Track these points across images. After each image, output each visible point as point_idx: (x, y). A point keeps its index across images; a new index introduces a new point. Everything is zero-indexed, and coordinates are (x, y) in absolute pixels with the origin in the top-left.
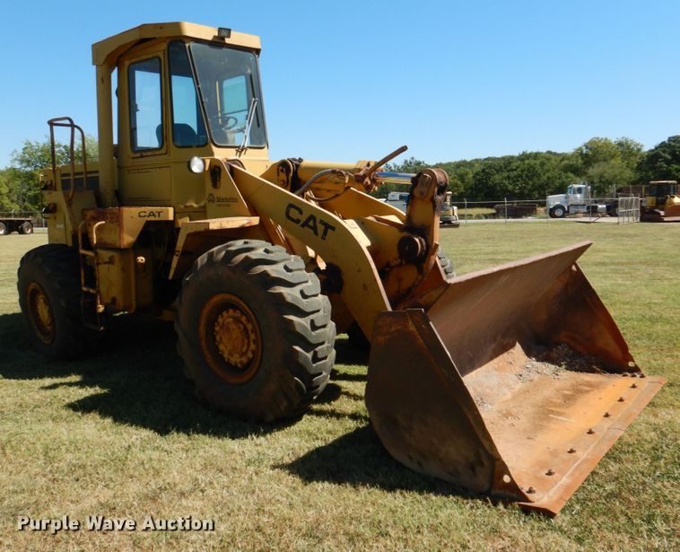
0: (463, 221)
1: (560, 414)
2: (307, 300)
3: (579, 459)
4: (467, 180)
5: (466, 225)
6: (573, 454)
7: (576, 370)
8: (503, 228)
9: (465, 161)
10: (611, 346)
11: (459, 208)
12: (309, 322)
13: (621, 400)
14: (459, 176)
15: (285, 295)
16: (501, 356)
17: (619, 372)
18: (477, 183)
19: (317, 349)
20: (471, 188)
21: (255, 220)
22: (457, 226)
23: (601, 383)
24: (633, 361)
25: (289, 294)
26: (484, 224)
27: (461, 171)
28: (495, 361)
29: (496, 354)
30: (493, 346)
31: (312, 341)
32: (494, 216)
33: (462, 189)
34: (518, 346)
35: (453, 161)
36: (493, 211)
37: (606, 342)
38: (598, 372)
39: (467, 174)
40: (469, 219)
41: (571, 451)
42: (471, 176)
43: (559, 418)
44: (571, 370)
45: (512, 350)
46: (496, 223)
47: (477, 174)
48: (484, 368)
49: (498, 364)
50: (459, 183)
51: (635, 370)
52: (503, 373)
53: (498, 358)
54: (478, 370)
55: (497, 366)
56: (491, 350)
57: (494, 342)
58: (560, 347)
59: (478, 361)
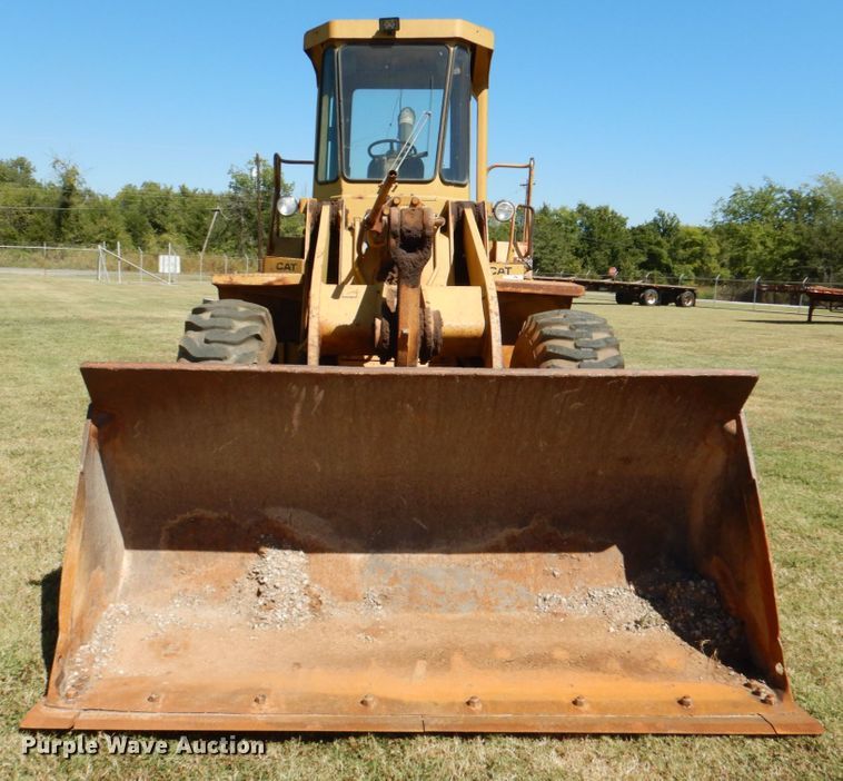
24: (783, 664)
34: (614, 553)
52: (506, 582)
53: (518, 556)
54: (435, 556)
55: (501, 566)
56: (501, 536)
57: (520, 527)
58: (691, 583)
59: (448, 543)
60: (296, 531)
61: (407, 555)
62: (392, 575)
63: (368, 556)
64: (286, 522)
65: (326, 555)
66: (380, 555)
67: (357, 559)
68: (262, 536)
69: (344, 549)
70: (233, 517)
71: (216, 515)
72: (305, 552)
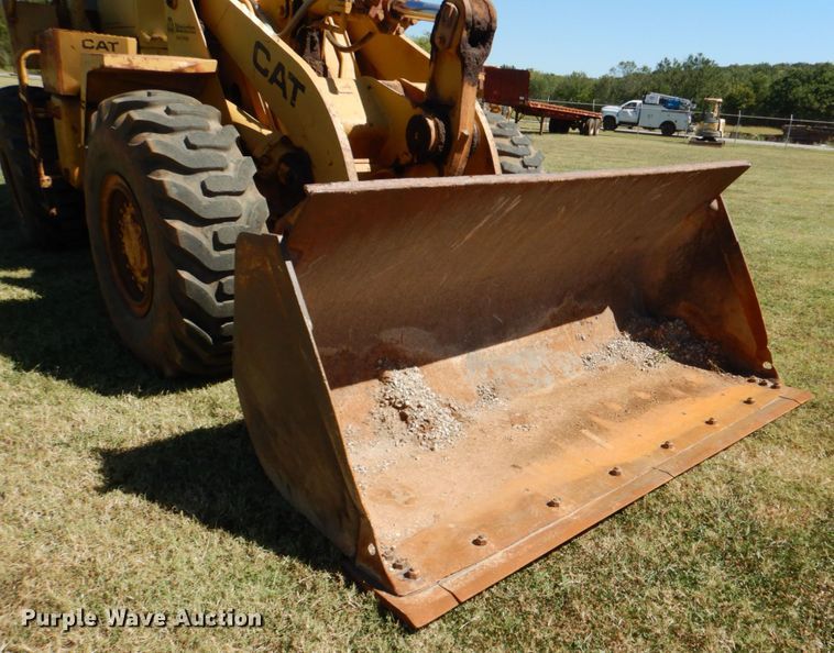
0: (732, 140)
1: (600, 430)
2: (212, 199)
3: (558, 518)
4: (762, 90)
5: (733, 145)
6: (554, 509)
7: (685, 362)
8: (778, 154)
9: (766, 65)
10: (745, 334)
11: (727, 123)
12: (210, 236)
13: (710, 422)
14: (754, 84)
15: (167, 186)
16: (565, 327)
17: (745, 375)
18: (774, 95)
19: (223, 281)
20: (764, 101)
21: (209, 65)
22: (719, 145)
23: (707, 388)
24: (771, 362)
25: (175, 185)
26: (759, 146)
27: (758, 77)
28: (552, 332)
29: (556, 321)
30: (555, 310)
31: (211, 267)
32: (778, 138)
33: (753, 101)
34: (608, 313)
35: (752, 64)
36: (780, 132)
37: (738, 326)
38: (714, 369)
39: (764, 81)
40: (746, 138)
41: (551, 504)
42: (767, 85)
43: (594, 437)
44: (677, 361)
45: (591, 319)
46: (774, 147)
47: (777, 83)
48: (524, 341)
49: (555, 337)
50: (751, 93)
51: (772, 374)
52: (559, 353)
53: (558, 328)
54: (510, 343)
55: (551, 341)
56: (547, 316)
57: (558, 305)
58: (671, 324)
59: (516, 331)
60: (407, 349)
61: (491, 348)
62: (486, 369)
63: (465, 355)
64: (398, 342)
65: (435, 364)
66: (472, 354)
67: (457, 361)
68: (380, 362)
69: (446, 355)
70: (350, 349)
71: (335, 350)
72: (418, 366)
